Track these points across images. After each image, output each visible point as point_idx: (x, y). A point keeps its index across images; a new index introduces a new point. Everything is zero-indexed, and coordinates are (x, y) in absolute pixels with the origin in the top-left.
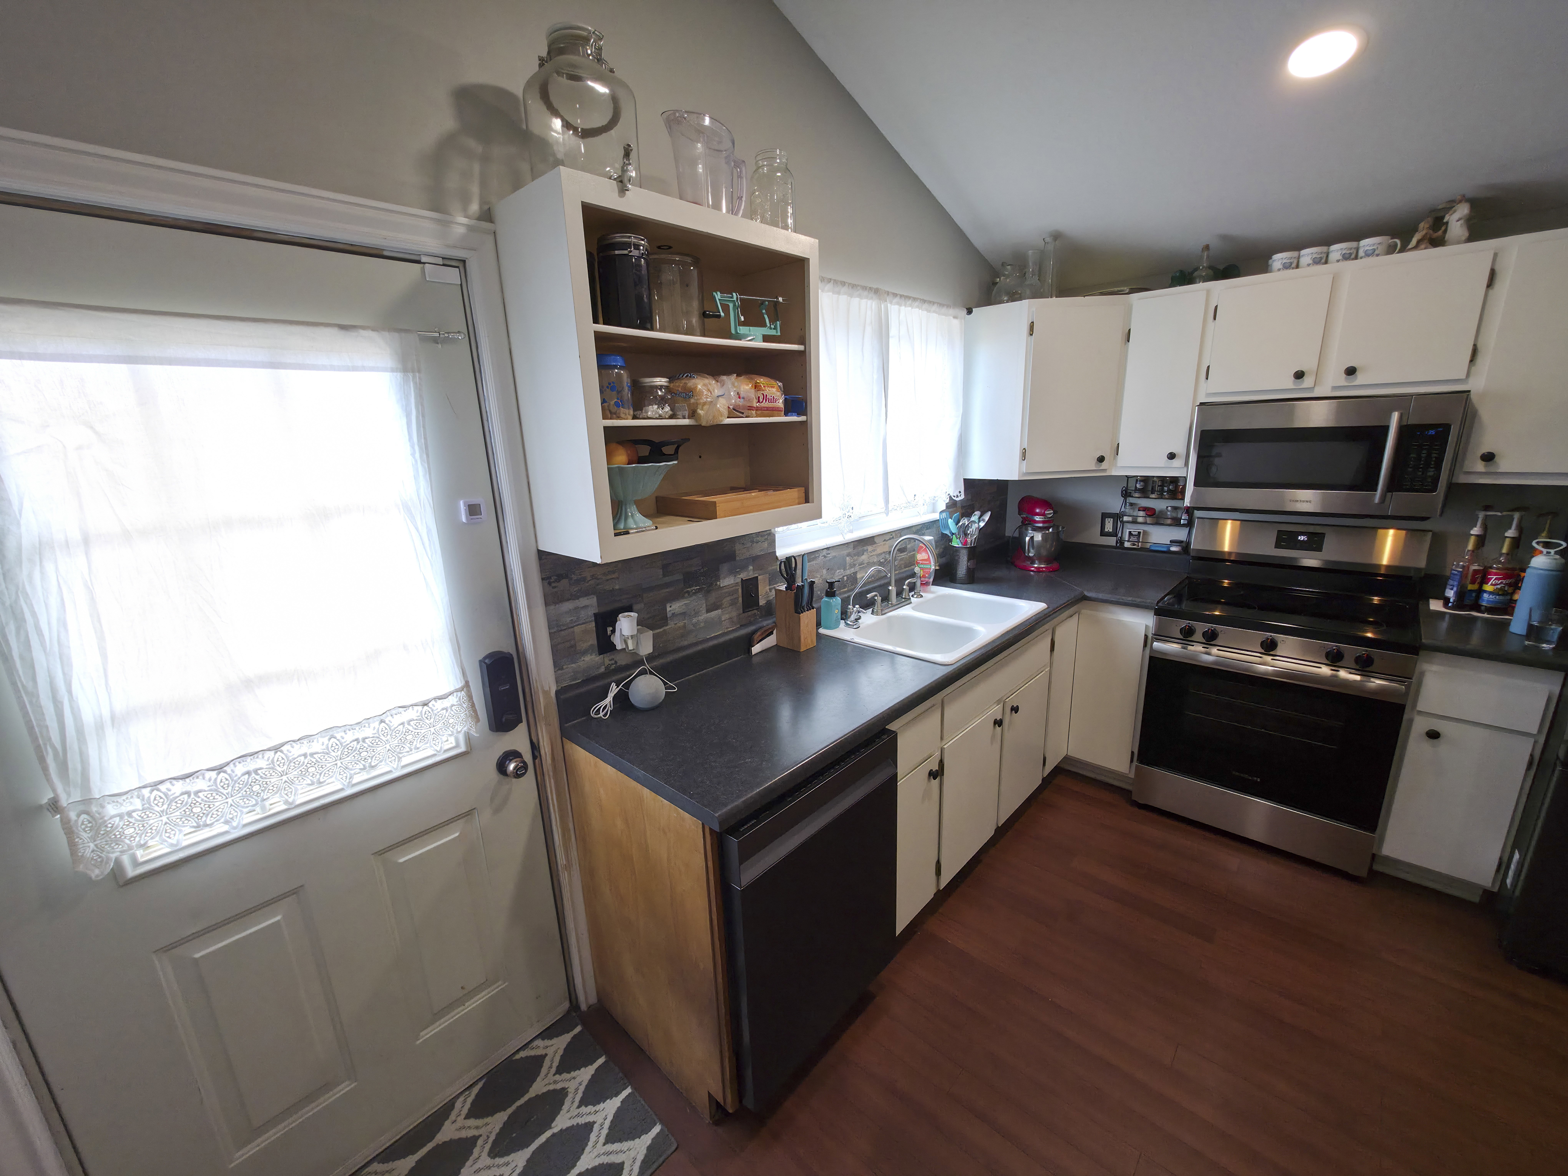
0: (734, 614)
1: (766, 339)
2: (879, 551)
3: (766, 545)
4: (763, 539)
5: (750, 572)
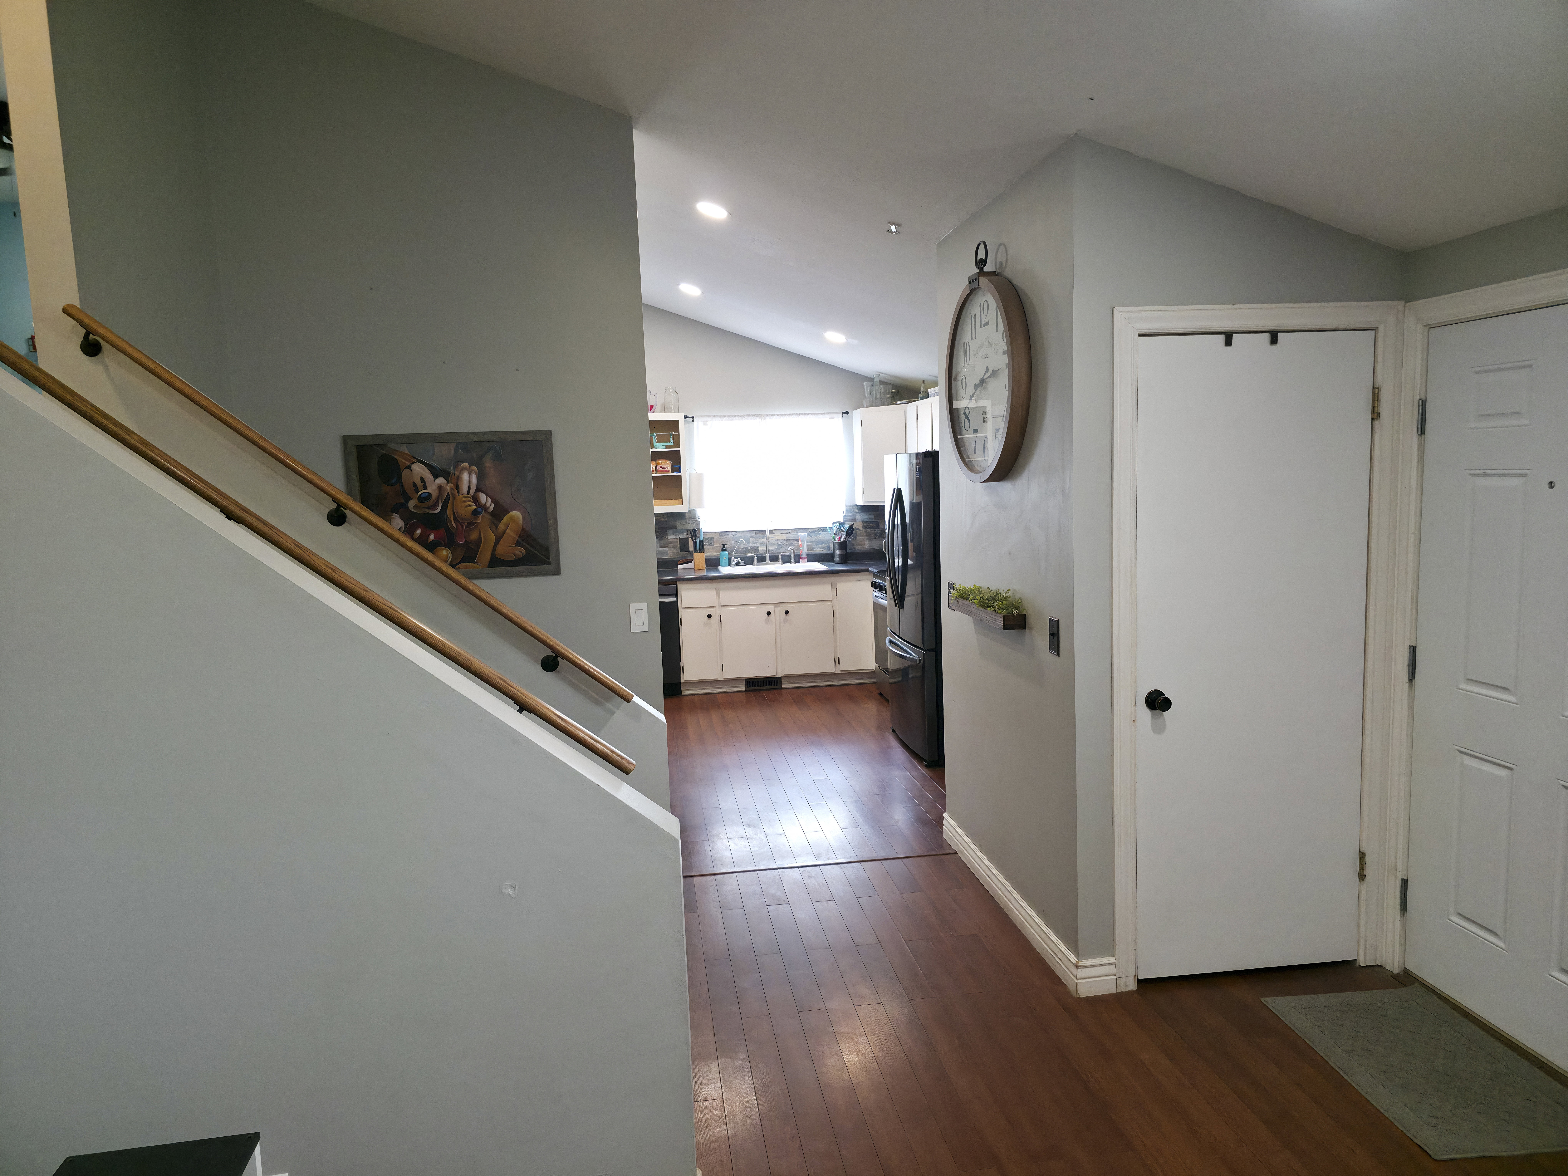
0: (675, 551)
1: (667, 447)
2: (777, 538)
3: (694, 525)
4: (692, 522)
5: (684, 535)
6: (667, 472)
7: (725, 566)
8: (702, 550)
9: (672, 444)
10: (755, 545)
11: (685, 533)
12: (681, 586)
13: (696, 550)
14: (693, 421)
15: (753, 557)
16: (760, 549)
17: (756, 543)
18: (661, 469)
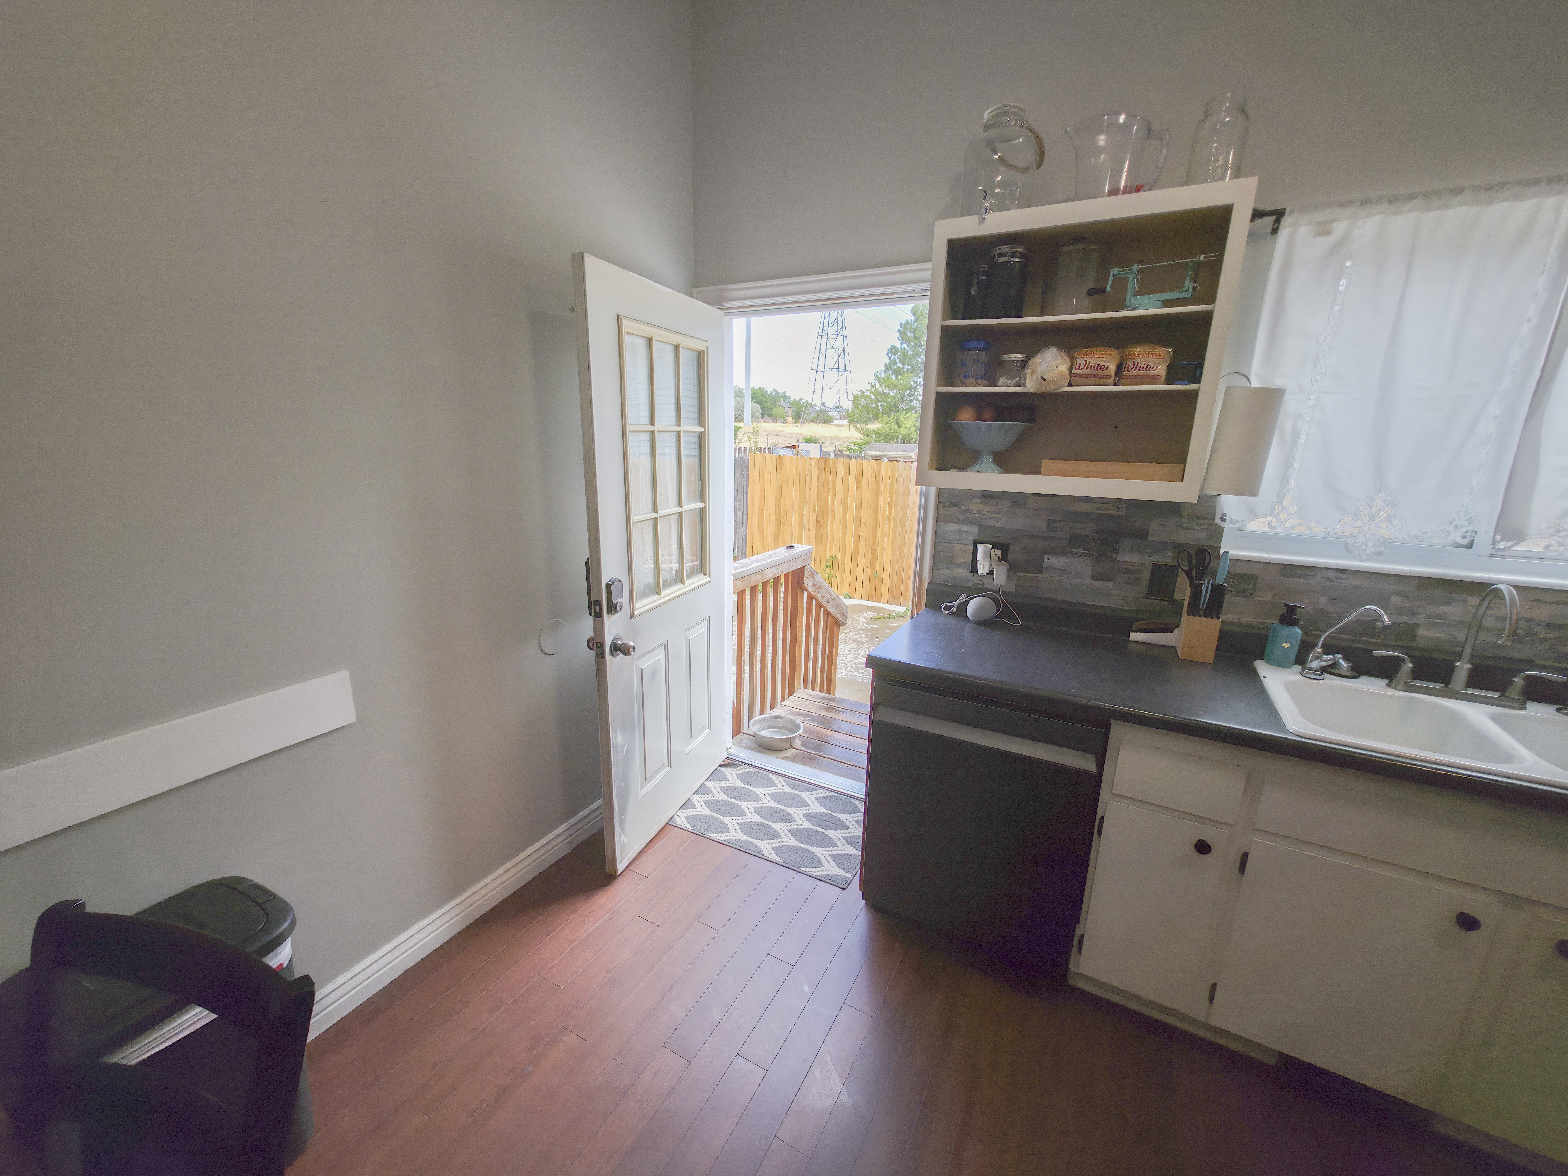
0: (1131, 594)
1: (1169, 304)
3: (1205, 538)
4: (1199, 528)
5: (1167, 558)
6: (1154, 380)
7: (1280, 663)
8: (1213, 609)
9: (1189, 294)
10: (1405, 619)
11: (1170, 554)
12: (1119, 731)
13: (1194, 609)
14: (1275, 231)
15: (1398, 661)
16: (1422, 632)
17: (1414, 614)
18: (1134, 372)
